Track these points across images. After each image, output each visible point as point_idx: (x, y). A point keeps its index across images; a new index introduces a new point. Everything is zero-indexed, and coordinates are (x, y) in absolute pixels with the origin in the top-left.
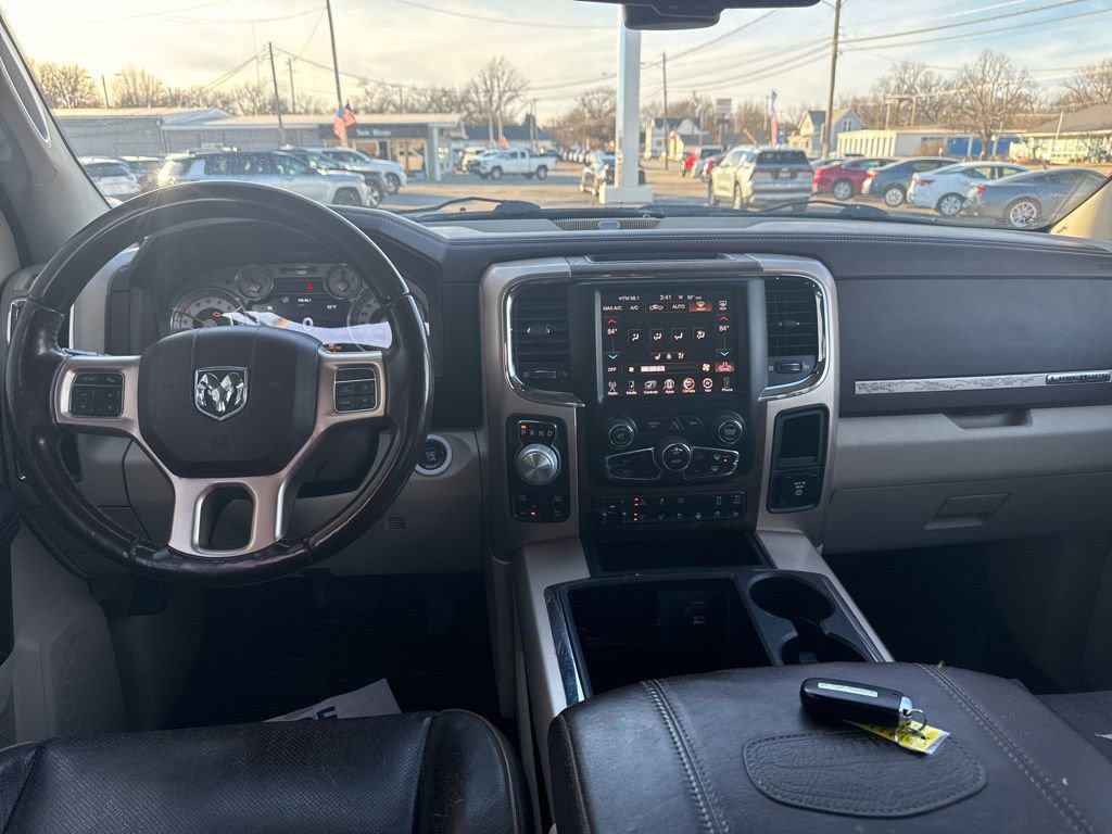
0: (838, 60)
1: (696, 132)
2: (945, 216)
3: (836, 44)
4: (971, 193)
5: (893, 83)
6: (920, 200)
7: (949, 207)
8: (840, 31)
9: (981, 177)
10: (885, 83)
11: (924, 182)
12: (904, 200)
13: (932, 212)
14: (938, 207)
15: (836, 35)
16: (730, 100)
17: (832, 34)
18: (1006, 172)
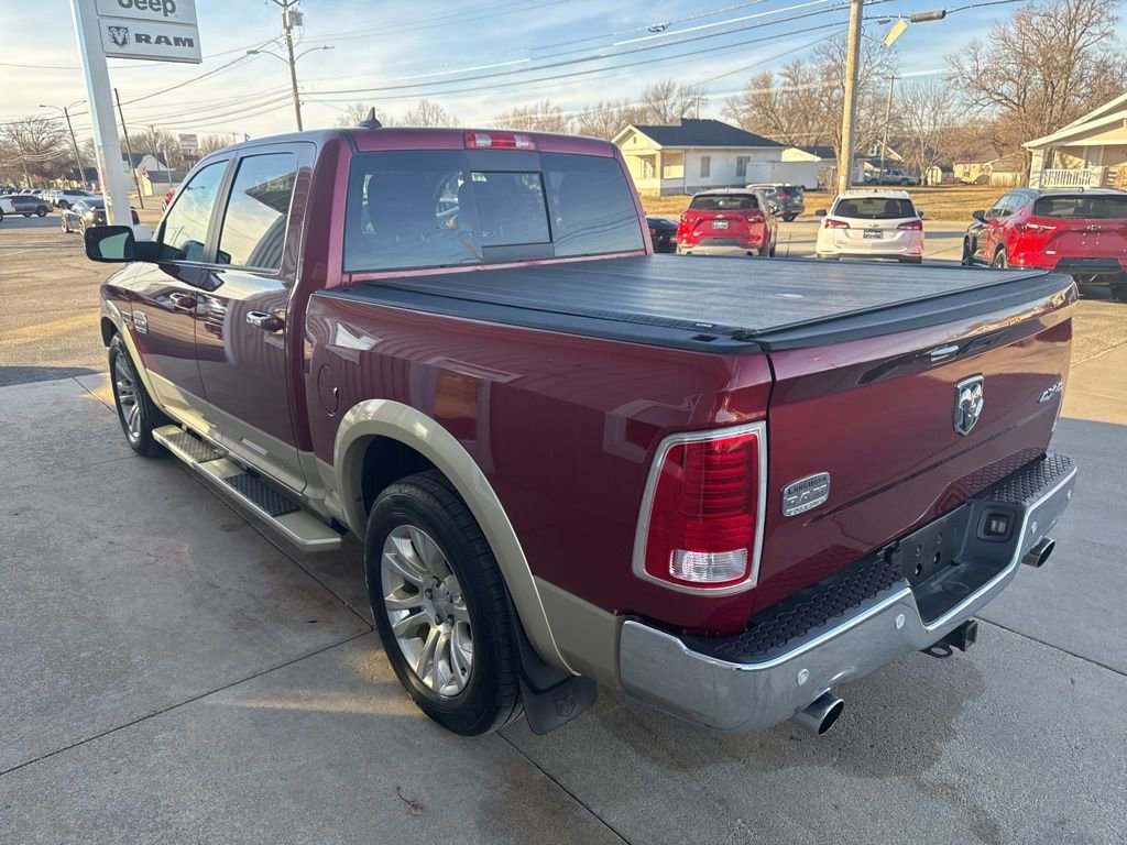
0: (301, 109)
1: (162, 168)
3: (296, 95)
8: (298, 84)
15: (295, 87)
16: (195, 136)
17: (291, 86)
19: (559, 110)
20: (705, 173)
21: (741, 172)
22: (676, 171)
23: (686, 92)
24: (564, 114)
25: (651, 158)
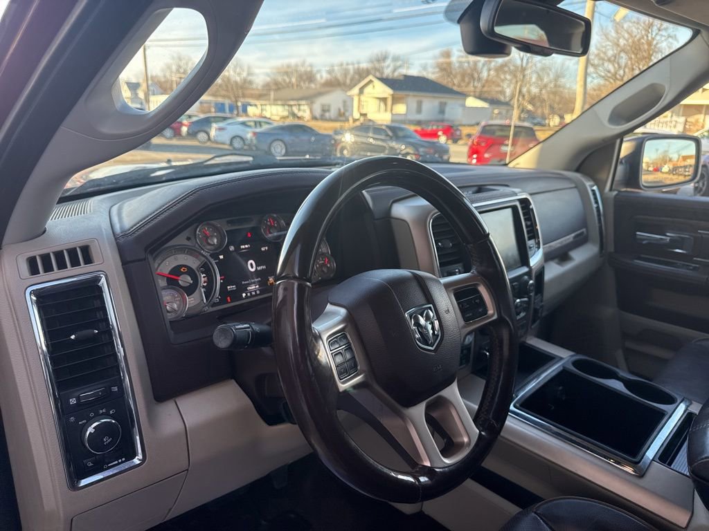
2: (235, 149)
4: (249, 136)
5: (174, 68)
6: (220, 139)
7: (237, 144)
9: (249, 126)
10: (169, 67)
11: (221, 129)
12: (209, 139)
13: (226, 147)
14: (231, 144)
18: (263, 124)
19: (311, 66)
20: (419, 111)
21: (442, 112)
22: (401, 109)
23: (396, 59)
24: (315, 70)
25: (384, 100)
